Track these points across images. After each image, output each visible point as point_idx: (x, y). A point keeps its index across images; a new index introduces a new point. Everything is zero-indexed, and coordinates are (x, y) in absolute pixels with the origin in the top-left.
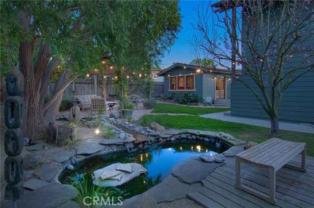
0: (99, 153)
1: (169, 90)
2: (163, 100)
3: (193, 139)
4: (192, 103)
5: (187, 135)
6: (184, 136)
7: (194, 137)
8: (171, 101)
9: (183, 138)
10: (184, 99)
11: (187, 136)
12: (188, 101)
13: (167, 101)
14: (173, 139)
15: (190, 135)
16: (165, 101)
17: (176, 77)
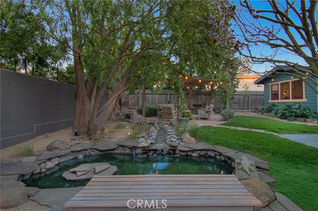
0: (113, 152)
1: (270, 101)
2: (260, 113)
3: (221, 160)
4: (298, 119)
5: (216, 153)
6: (212, 154)
7: (222, 158)
8: (270, 114)
9: (211, 157)
10: (285, 112)
11: (216, 155)
12: (291, 115)
13: (266, 114)
14: (194, 154)
15: (219, 154)
16: (262, 114)
17: (278, 84)
